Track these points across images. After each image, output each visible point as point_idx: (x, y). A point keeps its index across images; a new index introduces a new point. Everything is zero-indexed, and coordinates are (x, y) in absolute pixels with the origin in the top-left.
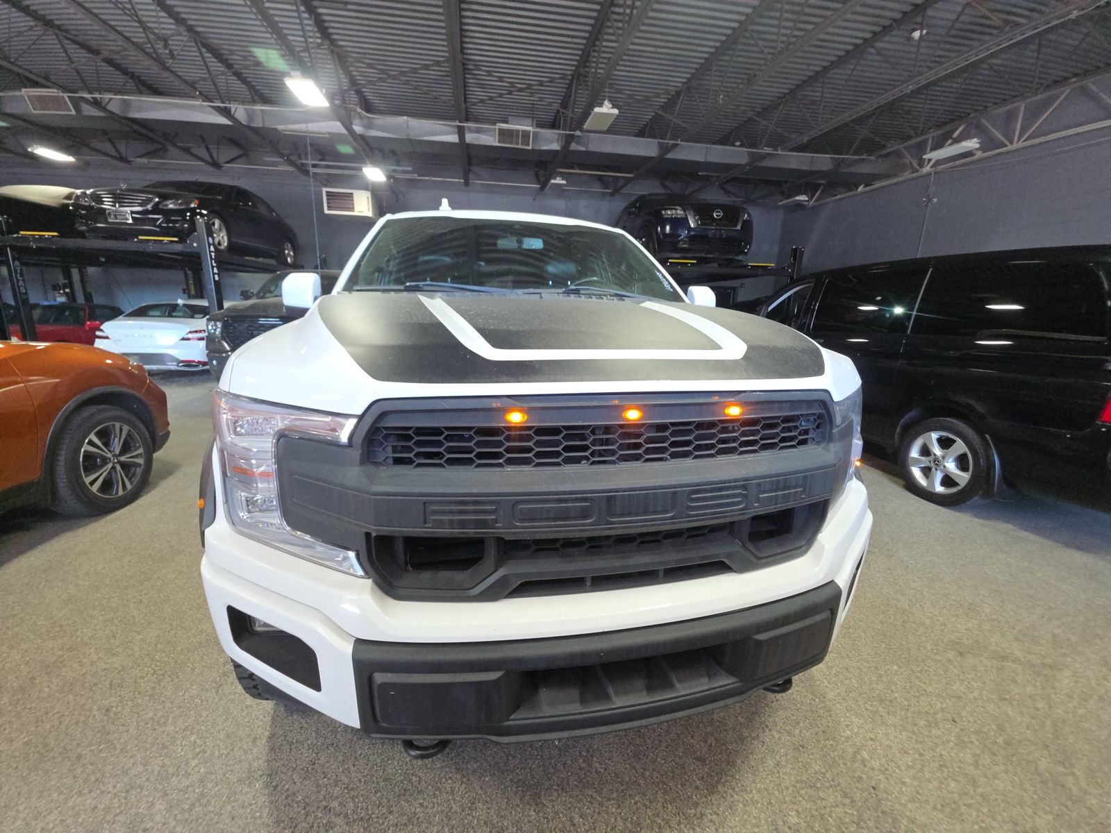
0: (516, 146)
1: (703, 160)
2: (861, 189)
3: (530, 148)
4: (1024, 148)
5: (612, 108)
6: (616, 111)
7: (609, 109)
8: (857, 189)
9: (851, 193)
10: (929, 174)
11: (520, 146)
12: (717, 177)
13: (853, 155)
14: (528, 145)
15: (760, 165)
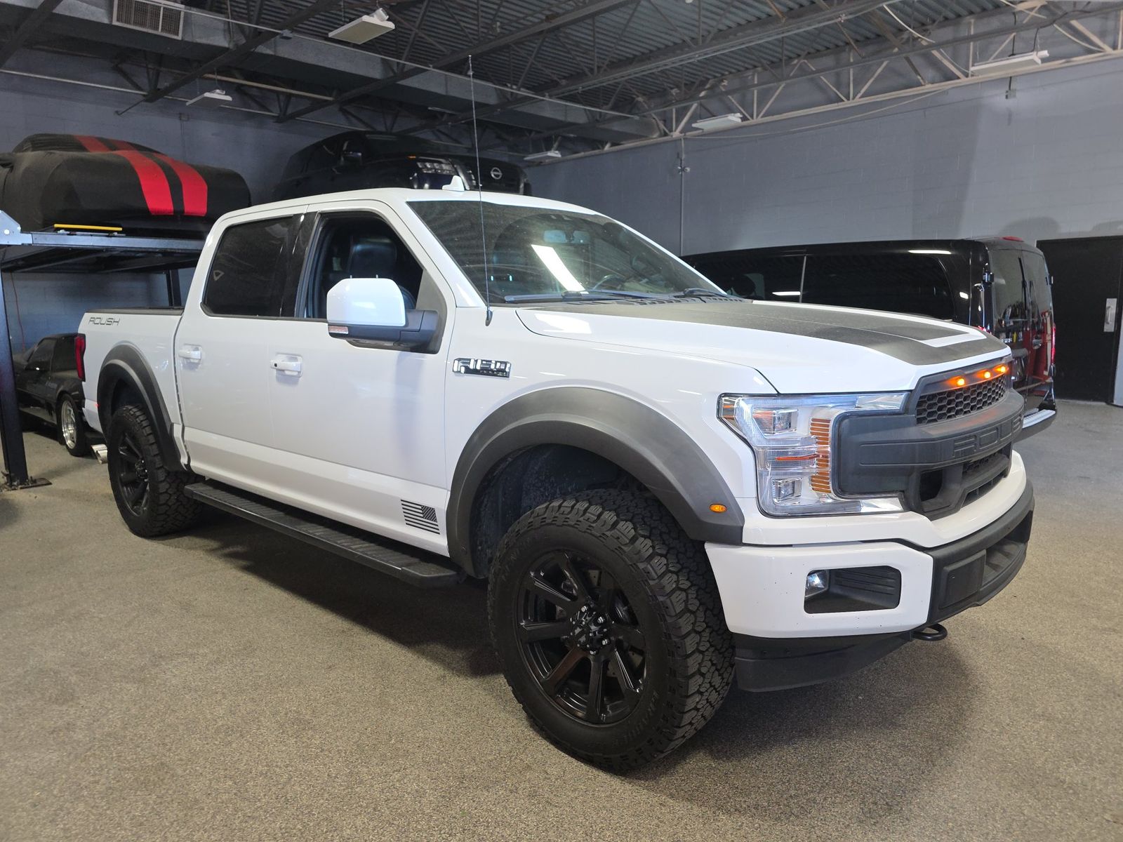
0: (150, 31)
1: (444, 93)
2: (607, 147)
3: (179, 38)
4: (763, 123)
5: (388, 20)
6: (391, 25)
7: (382, 20)
8: (603, 147)
9: (597, 152)
10: (678, 140)
11: (159, 32)
12: (451, 115)
13: (612, 109)
14: (177, 34)
15: (519, 109)
